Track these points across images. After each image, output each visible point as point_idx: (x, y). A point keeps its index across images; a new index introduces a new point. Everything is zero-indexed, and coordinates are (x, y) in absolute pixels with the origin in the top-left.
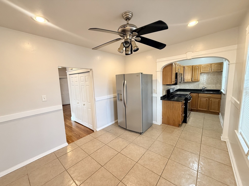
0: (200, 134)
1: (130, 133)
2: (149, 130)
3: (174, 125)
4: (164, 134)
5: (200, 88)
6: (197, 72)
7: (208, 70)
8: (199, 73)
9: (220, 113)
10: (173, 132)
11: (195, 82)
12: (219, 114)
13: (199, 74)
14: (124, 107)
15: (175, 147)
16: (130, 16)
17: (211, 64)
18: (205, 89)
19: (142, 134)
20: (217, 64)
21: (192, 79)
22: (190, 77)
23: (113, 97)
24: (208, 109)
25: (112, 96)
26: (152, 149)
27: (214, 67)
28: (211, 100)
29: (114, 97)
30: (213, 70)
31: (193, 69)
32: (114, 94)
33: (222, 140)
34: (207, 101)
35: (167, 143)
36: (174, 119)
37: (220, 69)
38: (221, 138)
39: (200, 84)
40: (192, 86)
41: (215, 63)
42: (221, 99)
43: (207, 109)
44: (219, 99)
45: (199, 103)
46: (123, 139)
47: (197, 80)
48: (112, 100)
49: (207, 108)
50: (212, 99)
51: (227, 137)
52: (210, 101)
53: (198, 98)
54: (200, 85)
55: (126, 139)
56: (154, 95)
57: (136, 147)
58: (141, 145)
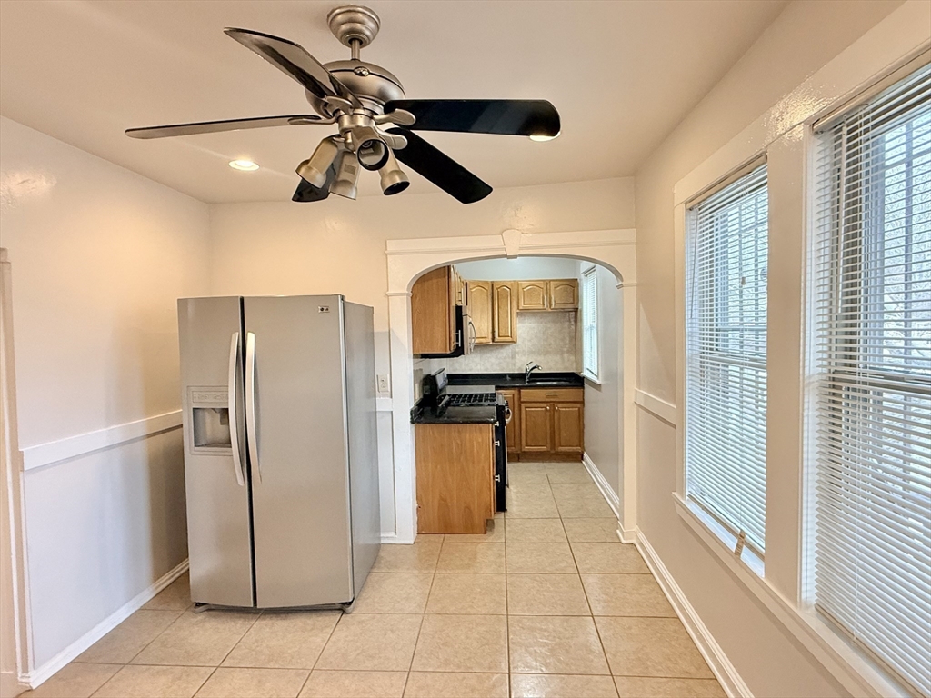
0: (562, 540)
1: (281, 624)
2: (373, 578)
3: (469, 529)
4: (444, 577)
5: (520, 368)
6: (509, 310)
7: (539, 302)
8: (515, 311)
9: (585, 455)
10: (475, 558)
11: (502, 345)
12: (582, 459)
13: (515, 315)
14: (242, 482)
15: (508, 615)
16: (368, 33)
17: (547, 282)
18: (535, 371)
19: (349, 609)
20: (561, 283)
21: (493, 332)
22: (486, 325)
23: (143, 432)
24: (553, 445)
25: (139, 424)
26: (426, 661)
27: (555, 293)
28: (558, 411)
29: (150, 436)
30: (553, 303)
31: (496, 293)
32: (147, 414)
33: (623, 541)
34: (548, 414)
35: (472, 611)
36: (465, 503)
37: (571, 301)
38: (618, 537)
39: (518, 353)
40: (493, 360)
41: (556, 280)
42: (582, 402)
43: (549, 445)
44: (579, 405)
45: (523, 426)
46: (257, 672)
47: (509, 339)
48: (141, 451)
49: (549, 440)
50: (560, 405)
51: (636, 528)
52: (556, 414)
53: (520, 406)
54: (517, 356)
55: (271, 665)
56: (383, 404)
57: (347, 682)
58: (369, 665)
